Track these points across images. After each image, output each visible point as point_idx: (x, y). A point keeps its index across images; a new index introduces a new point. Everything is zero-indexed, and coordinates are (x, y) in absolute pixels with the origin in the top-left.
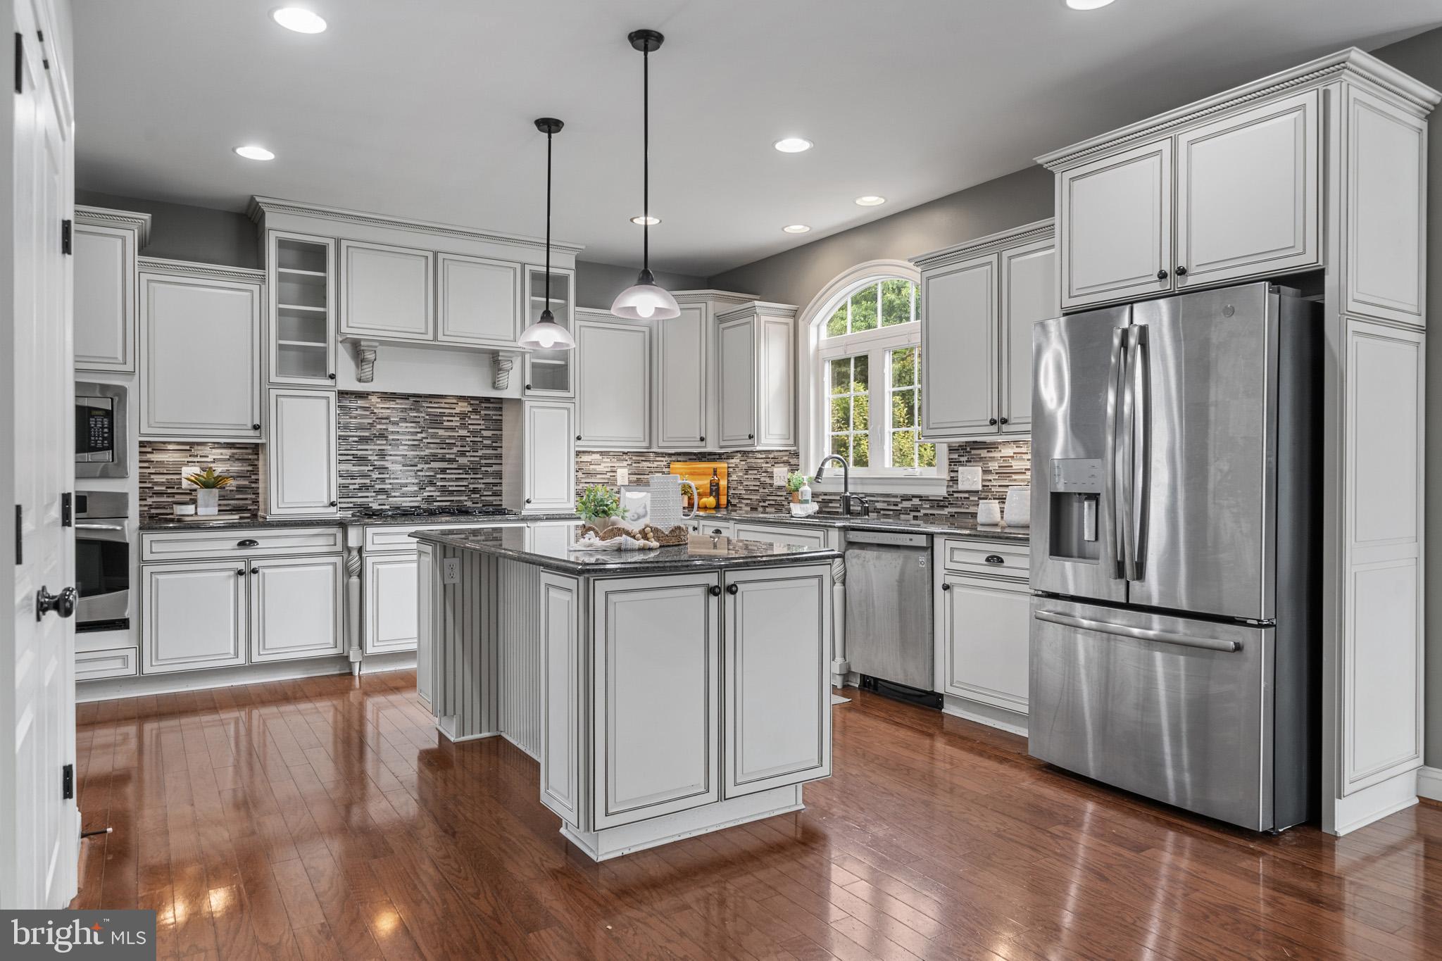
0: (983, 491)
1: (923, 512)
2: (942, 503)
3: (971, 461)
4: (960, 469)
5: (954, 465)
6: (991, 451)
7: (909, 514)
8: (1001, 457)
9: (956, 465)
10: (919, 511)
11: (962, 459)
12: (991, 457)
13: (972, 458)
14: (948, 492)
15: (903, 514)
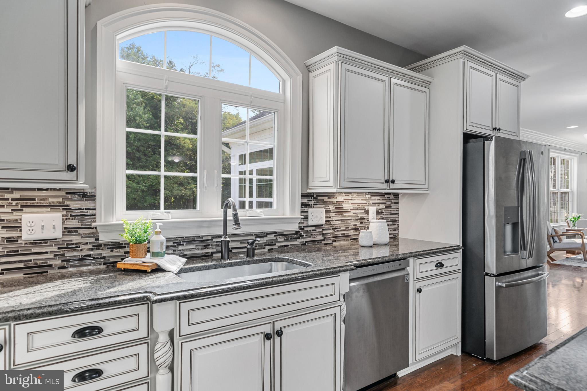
0: (326, 224)
1: (278, 244)
2: (295, 236)
3: (317, 205)
4: (310, 210)
5: (305, 207)
6: (331, 198)
7: (264, 248)
8: (337, 202)
9: (306, 207)
10: (275, 245)
11: (310, 203)
12: (331, 202)
13: (317, 202)
14: (299, 227)
15: (257, 249)
